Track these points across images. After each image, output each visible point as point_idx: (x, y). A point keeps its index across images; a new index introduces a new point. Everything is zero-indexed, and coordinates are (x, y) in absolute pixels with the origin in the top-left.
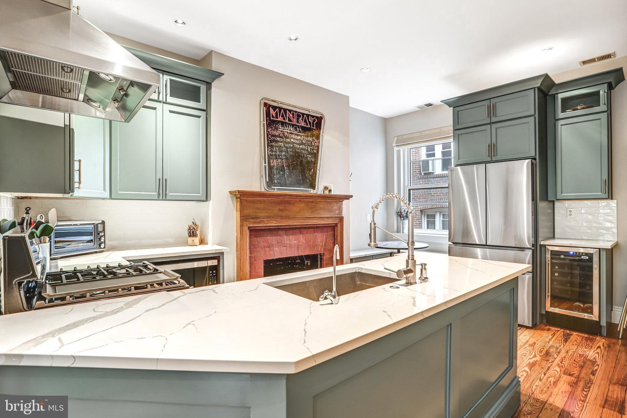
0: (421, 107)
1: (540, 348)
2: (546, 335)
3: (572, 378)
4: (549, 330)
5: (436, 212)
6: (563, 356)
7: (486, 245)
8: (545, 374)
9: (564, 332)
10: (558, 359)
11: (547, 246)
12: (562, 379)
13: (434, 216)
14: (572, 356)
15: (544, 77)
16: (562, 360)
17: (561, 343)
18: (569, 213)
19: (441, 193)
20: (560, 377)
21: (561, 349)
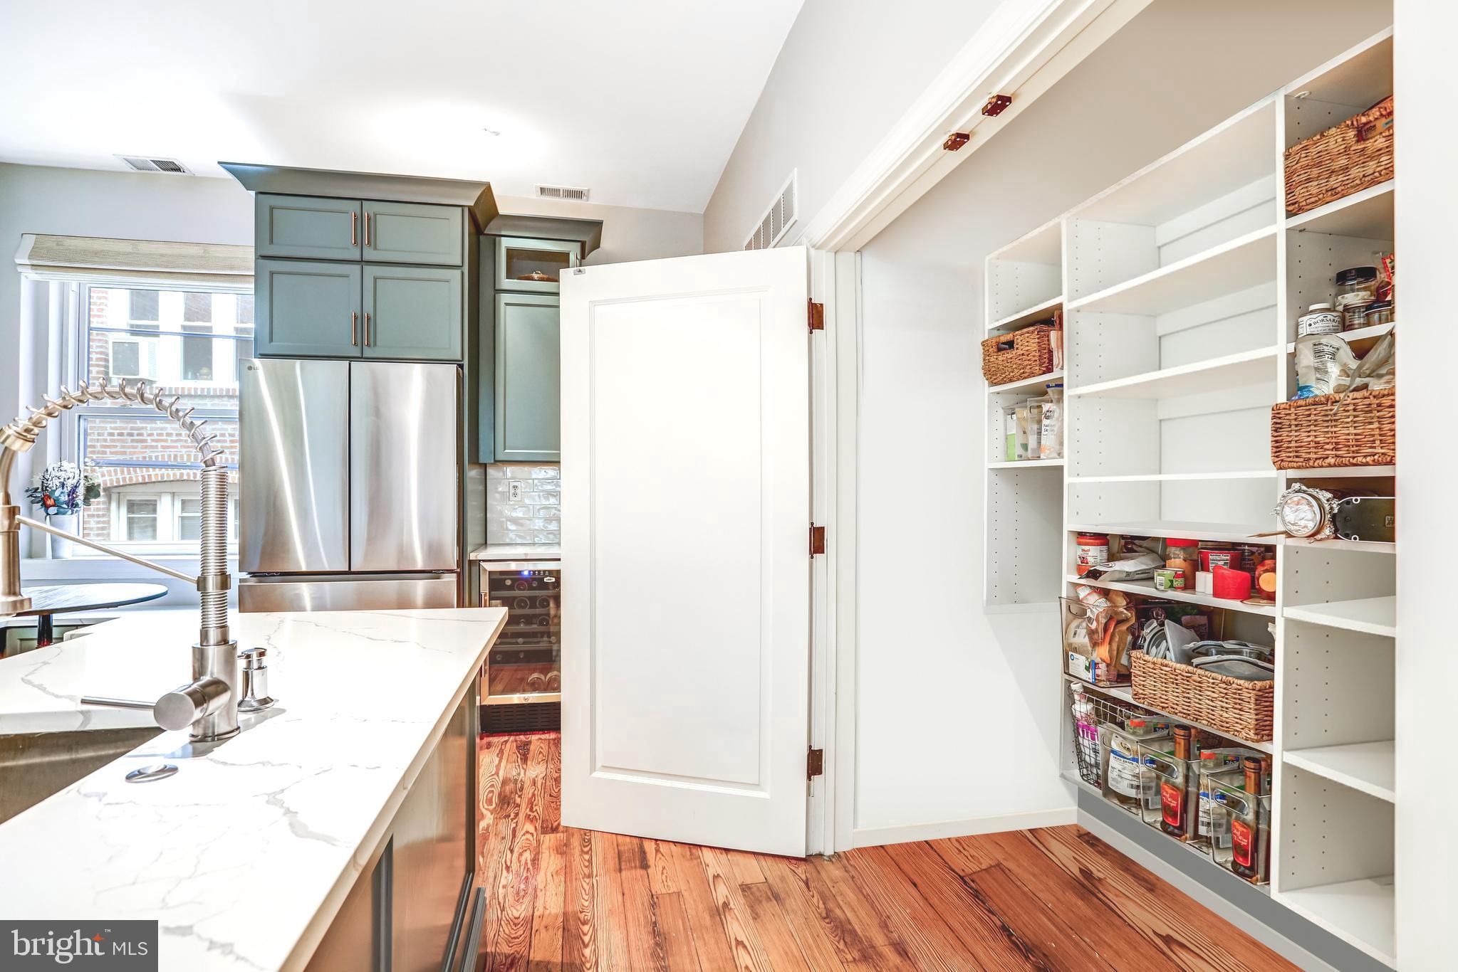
0: (140, 166)
1: (486, 794)
2: (489, 760)
3: (559, 835)
4: (489, 746)
5: (160, 494)
6: (530, 795)
7: (349, 572)
8: (512, 851)
9: (516, 741)
10: (524, 806)
11: (482, 563)
12: (544, 847)
13: (151, 506)
14: (544, 786)
15: (482, 190)
16: (532, 804)
17: (519, 765)
18: (512, 491)
19: (177, 441)
20: (538, 841)
21: (522, 780)
